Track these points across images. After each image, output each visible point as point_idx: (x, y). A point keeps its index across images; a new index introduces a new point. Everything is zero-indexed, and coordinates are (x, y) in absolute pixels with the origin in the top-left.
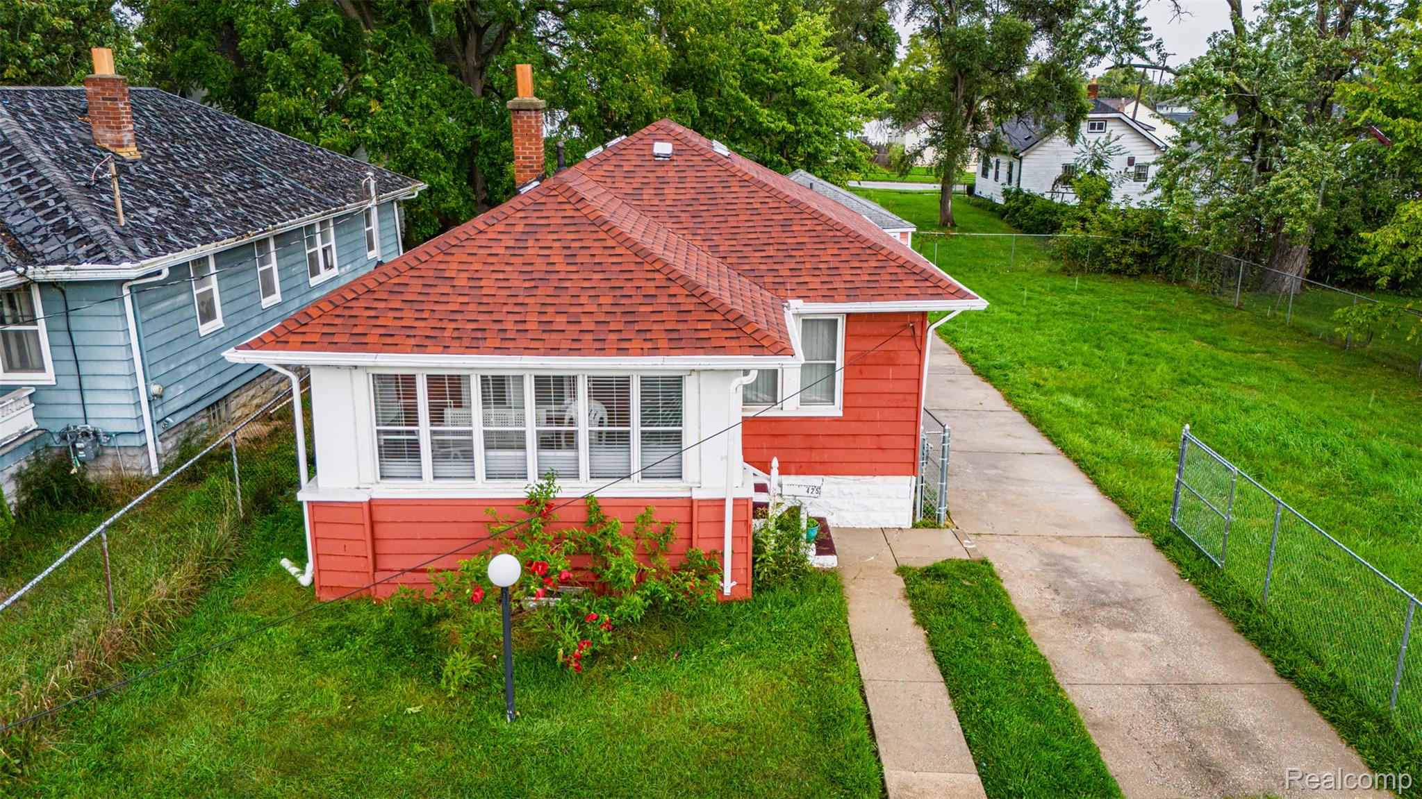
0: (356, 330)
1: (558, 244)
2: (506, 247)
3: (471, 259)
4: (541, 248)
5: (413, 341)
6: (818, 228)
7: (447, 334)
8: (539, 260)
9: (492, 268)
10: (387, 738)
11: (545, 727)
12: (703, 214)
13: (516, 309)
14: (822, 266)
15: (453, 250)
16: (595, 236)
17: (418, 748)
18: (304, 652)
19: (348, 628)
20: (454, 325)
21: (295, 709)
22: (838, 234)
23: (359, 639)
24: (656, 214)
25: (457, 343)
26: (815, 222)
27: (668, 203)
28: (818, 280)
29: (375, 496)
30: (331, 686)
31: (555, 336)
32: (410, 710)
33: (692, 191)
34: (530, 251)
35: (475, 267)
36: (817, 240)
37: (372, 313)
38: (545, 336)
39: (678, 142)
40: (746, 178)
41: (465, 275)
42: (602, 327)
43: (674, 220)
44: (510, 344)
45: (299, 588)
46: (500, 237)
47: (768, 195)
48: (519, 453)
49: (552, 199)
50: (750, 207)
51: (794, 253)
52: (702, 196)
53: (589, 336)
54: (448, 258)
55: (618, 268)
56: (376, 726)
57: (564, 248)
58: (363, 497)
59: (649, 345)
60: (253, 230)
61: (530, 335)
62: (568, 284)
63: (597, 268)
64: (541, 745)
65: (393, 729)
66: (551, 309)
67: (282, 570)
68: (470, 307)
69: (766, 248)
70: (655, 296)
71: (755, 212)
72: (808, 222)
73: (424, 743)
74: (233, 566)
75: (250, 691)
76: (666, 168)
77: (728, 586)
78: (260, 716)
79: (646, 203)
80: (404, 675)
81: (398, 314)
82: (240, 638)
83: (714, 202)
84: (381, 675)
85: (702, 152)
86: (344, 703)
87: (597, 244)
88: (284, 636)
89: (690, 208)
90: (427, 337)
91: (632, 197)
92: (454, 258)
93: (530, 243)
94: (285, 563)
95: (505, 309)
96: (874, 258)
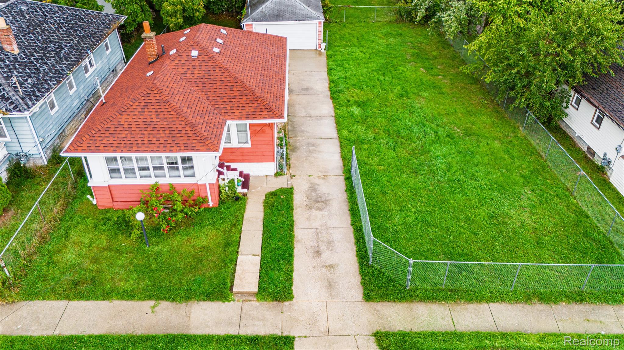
0: (97, 145)
1: (154, 110)
2: (139, 112)
3: (128, 117)
4: (149, 112)
5: (112, 149)
6: (241, 89)
7: (122, 145)
8: (149, 117)
9: (135, 120)
10: (117, 253)
11: (156, 249)
12: (206, 82)
13: (142, 136)
14: (240, 105)
15: (123, 113)
16: (165, 107)
17: (125, 255)
18: (96, 227)
19: (107, 218)
20: (124, 142)
21: (94, 245)
22: (247, 92)
23: (110, 222)
24: (191, 83)
25: (124, 149)
26: (241, 87)
27: (195, 77)
28: (238, 111)
29: (110, 184)
30: (103, 237)
31: (153, 145)
32: (123, 245)
33: (204, 72)
34: (146, 113)
35: (130, 120)
36: (240, 94)
37: (100, 139)
38: (150, 146)
39: (200, 49)
40: (221, 66)
41: (127, 123)
42: (166, 142)
43: (196, 85)
44: (139, 149)
45: (93, 205)
46: (137, 107)
47: (227, 74)
48: (148, 171)
49: (152, 92)
50: (221, 79)
51: (233, 100)
52: (206, 75)
53: (162, 146)
54: (121, 117)
55: (171, 120)
56: (115, 249)
57: (156, 112)
58: (106, 185)
59: (179, 148)
60: (62, 78)
61: (145, 145)
62: (156, 126)
63: (165, 120)
64: (155, 254)
65: (119, 250)
66: (151, 136)
67: (88, 199)
68: (129, 135)
69: (224, 98)
70: (181, 131)
71: (222, 82)
72: (238, 87)
73: (126, 254)
74: (74, 199)
75: (83, 239)
76: (195, 62)
77: (211, 204)
78: (86, 247)
79: (188, 78)
80: (122, 234)
81: (108, 139)
82: (78, 223)
83: (210, 77)
84: (116, 234)
85: (208, 54)
86: (107, 242)
87: (166, 110)
88: (90, 221)
89: (202, 80)
90: (117, 147)
91: (183, 75)
92: (124, 117)
93: (146, 110)
94: (89, 196)
95: (139, 136)
96: (257, 102)
